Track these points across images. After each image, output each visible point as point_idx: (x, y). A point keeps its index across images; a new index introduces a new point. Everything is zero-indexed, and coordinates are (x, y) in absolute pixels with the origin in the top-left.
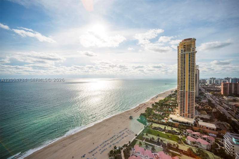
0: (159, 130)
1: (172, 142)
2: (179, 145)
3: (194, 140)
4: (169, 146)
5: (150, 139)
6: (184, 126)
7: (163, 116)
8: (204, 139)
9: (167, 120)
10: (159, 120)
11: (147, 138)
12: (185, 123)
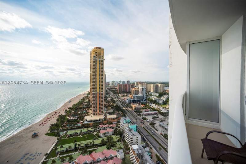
0: (76, 136)
1: (89, 142)
2: (94, 141)
3: (104, 131)
4: (87, 146)
5: (66, 150)
6: (97, 123)
7: (78, 120)
8: (111, 128)
9: (83, 122)
10: (74, 125)
11: (62, 151)
12: (98, 121)
